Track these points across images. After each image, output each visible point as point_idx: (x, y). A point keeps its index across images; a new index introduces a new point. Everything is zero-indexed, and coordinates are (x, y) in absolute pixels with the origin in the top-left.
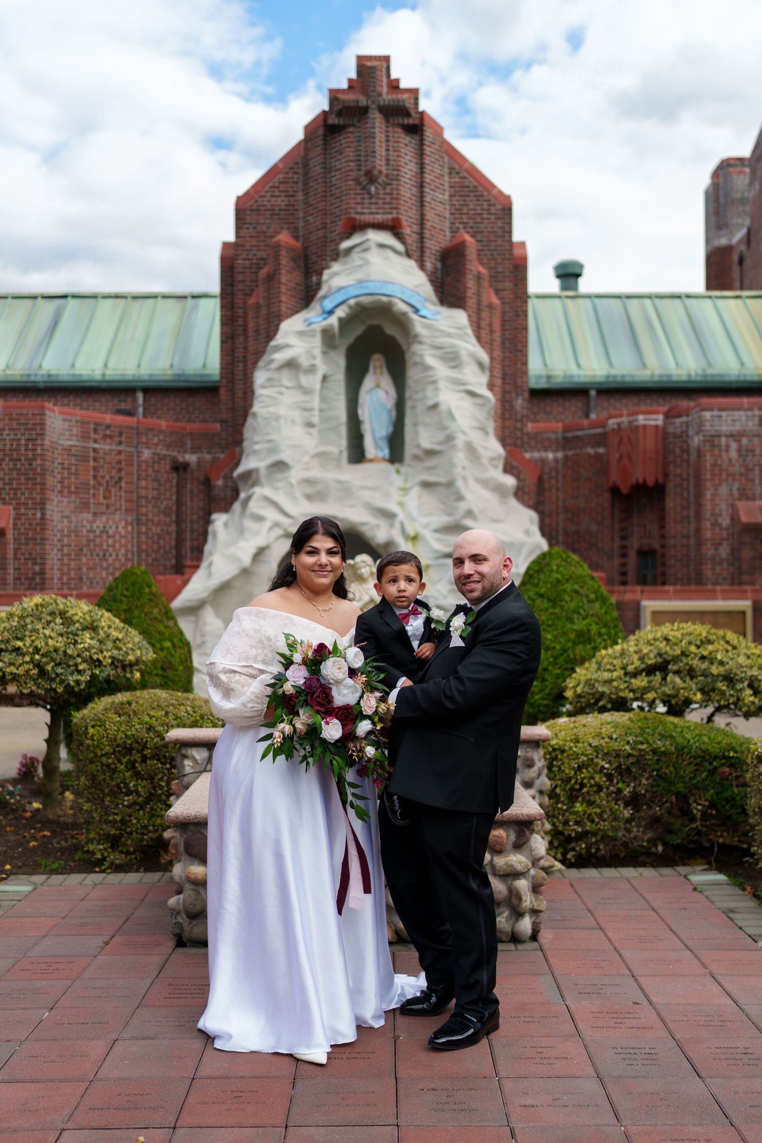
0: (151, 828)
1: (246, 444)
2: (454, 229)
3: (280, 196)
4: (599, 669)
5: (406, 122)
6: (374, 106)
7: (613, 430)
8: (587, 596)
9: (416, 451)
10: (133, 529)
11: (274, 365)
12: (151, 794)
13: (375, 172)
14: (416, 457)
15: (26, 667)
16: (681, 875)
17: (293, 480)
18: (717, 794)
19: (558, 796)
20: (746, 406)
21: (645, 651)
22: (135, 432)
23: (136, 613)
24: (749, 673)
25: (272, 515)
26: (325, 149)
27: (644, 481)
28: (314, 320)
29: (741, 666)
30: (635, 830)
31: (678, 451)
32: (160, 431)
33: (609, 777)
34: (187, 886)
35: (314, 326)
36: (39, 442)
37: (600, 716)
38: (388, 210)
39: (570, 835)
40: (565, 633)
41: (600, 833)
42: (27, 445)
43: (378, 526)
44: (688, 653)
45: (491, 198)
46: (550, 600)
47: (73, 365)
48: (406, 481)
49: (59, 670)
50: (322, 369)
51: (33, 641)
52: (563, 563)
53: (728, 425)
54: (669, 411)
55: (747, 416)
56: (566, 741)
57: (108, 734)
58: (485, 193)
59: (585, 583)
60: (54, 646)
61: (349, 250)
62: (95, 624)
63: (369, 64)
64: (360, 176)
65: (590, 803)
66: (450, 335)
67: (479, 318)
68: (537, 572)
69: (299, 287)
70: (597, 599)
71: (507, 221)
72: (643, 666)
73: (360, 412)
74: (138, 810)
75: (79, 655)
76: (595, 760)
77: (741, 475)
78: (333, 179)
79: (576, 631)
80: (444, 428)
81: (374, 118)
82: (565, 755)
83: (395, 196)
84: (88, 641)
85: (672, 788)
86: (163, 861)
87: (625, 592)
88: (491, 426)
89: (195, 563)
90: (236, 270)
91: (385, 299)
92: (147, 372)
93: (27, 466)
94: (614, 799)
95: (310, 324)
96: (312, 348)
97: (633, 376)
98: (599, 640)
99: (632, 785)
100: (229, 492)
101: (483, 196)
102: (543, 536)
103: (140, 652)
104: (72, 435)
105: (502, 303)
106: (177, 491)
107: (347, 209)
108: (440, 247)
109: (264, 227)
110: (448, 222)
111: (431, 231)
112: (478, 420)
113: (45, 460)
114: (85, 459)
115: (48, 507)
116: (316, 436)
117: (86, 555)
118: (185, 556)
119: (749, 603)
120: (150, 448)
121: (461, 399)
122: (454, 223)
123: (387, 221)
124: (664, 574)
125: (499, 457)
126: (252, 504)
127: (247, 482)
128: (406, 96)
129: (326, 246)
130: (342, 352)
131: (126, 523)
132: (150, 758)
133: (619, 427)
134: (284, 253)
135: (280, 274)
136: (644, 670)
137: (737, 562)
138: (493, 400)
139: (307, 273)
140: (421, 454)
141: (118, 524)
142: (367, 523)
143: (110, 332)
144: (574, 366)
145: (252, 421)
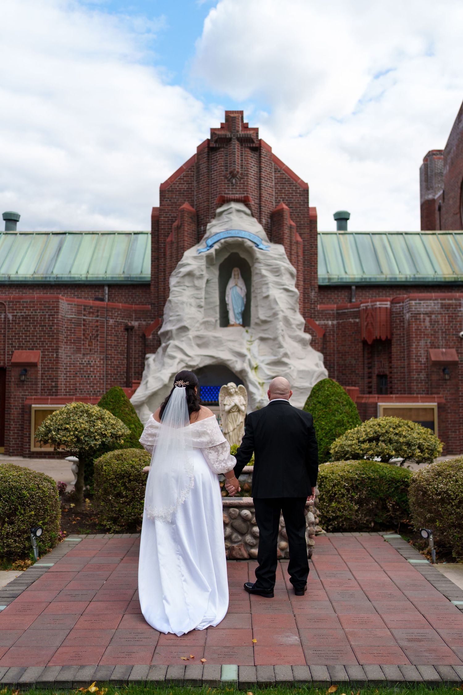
0: (133, 514)
1: (165, 316)
2: (278, 201)
3: (184, 184)
4: (346, 439)
5: (251, 145)
6: (234, 138)
7: (363, 309)
8: (342, 403)
9: (257, 321)
10: (104, 362)
11: (180, 275)
12: (133, 498)
13: (235, 172)
14: (257, 324)
15: (71, 437)
16: (380, 535)
17: (191, 337)
18: (399, 499)
19: (324, 499)
20: (434, 298)
21: (368, 430)
22: (105, 310)
23: (117, 410)
24: (418, 442)
25: (179, 356)
26: (208, 159)
27: (380, 337)
28: (202, 250)
29: (415, 438)
30: (360, 515)
31: (398, 321)
32: (119, 309)
33: (348, 490)
35: (202, 254)
36: (56, 316)
37: (345, 462)
38: (242, 192)
39: (330, 518)
40: (331, 421)
41: (344, 517)
42: (49, 318)
43: (236, 361)
44: (389, 432)
45: (298, 185)
46: (324, 405)
47: (70, 272)
48: (251, 337)
49: (87, 439)
50: (206, 276)
51: (74, 425)
52: (331, 386)
53: (424, 308)
54: (393, 300)
55: (434, 303)
56: (328, 473)
57: (113, 469)
58: (294, 182)
59: (341, 396)
60: (84, 427)
61: (221, 213)
62: (103, 417)
63: (232, 115)
64: (227, 174)
65: (339, 502)
66: (275, 259)
67: (291, 249)
68: (318, 390)
69: (194, 232)
70: (347, 404)
71: (306, 197)
72: (367, 438)
73: (227, 299)
74: (127, 505)
75: (96, 432)
76: (341, 482)
77: (432, 335)
78: (213, 175)
79: (337, 420)
80: (273, 309)
81: (235, 144)
82: (327, 480)
83: (246, 184)
84: (100, 425)
85: (378, 496)
86: (138, 530)
87: (369, 397)
88: (297, 307)
89: (137, 381)
90: (160, 223)
91: (240, 239)
92: (110, 276)
93: (49, 329)
94: (350, 500)
95: (200, 253)
96: (202, 265)
97: (376, 278)
98: (348, 425)
99: (359, 494)
100: (155, 342)
101: (293, 183)
102: (326, 367)
103: (123, 430)
104: (73, 312)
105: (304, 241)
106: (127, 341)
107: (220, 191)
108: (270, 211)
109: (176, 200)
110: (274, 197)
111: (265, 202)
112: (290, 304)
113: (58, 326)
114: (79, 325)
115: (60, 351)
116: (203, 312)
117: (79, 377)
118: (132, 377)
119: (436, 404)
120: (113, 319)
121: (281, 293)
122: (277, 198)
123: (242, 198)
124: (391, 388)
125: (302, 324)
126: (169, 350)
127: (165, 337)
128: (251, 132)
129: (209, 211)
130: (217, 267)
131: (100, 359)
132: (133, 481)
133: (366, 308)
134: (186, 215)
135: (184, 226)
136: (368, 440)
137: (430, 382)
138: (299, 293)
139: (198, 225)
140: (260, 322)
141: (96, 360)
142: (230, 360)
143: (90, 253)
144: (343, 272)
145: (169, 304)
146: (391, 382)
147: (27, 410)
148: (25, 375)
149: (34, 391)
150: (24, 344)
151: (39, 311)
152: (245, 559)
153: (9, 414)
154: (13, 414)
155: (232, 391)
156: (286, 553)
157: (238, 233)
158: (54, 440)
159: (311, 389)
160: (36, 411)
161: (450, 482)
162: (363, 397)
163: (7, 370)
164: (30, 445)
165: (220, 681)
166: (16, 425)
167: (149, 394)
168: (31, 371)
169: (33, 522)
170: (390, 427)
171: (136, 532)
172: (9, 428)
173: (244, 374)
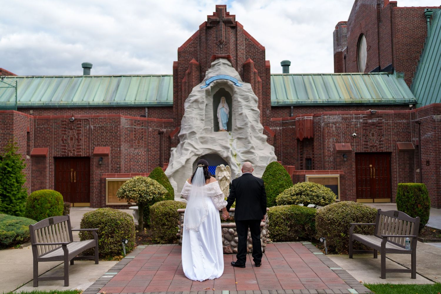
1: (182, 126)
2: (247, 58)
3: (192, 48)
4: (284, 194)
5: (231, 25)
6: (221, 21)
7: (297, 121)
8: (283, 175)
9: (235, 128)
10: (146, 153)
11: (191, 102)
12: (171, 226)
13: (222, 41)
14: (235, 130)
15: (137, 195)
16: (301, 243)
17: (197, 137)
18: (311, 225)
19: (272, 225)
20: (337, 114)
21: (296, 189)
22: (147, 122)
24: (323, 195)
25: (191, 149)
26: (206, 33)
27: (307, 137)
28: (203, 87)
29: (321, 193)
30: (291, 233)
31: (317, 127)
32: (155, 122)
33: (284, 220)
35: (203, 89)
36: (119, 127)
37: (283, 206)
38: (226, 53)
39: (275, 235)
40: (277, 185)
41: (282, 234)
42: (115, 128)
43: (224, 151)
44: (307, 190)
45: (259, 48)
46: (273, 176)
47: (125, 100)
48: (232, 137)
49: (145, 195)
50: (206, 102)
51: (138, 188)
53: (332, 120)
54: (314, 115)
55: (338, 117)
56: (274, 212)
57: (160, 211)
59: (282, 171)
60: (144, 189)
61: (214, 65)
62: (153, 184)
63: (220, 8)
64: (217, 42)
65: (280, 227)
66: (246, 92)
67: (255, 86)
68: (269, 168)
69: (198, 76)
70: (285, 175)
71: (263, 55)
73: (218, 115)
74: (168, 230)
75: (150, 192)
76: (281, 216)
77: (336, 135)
78: (209, 43)
79: (280, 184)
80: (245, 121)
81: (222, 25)
82: (273, 215)
83: (228, 48)
84: (152, 188)
85: (300, 223)
87: (301, 172)
88: (259, 119)
89: (166, 164)
90: (178, 71)
91: (225, 80)
92: (149, 102)
93: (115, 134)
94: (285, 226)
96: (203, 96)
97: (305, 102)
98: (286, 187)
99: (290, 222)
100: (176, 141)
101: (256, 47)
102: (276, 155)
103: (164, 191)
104: (128, 124)
105: (262, 81)
106: (160, 141)
107: (213, 52)
108: (242, 63)
109: (187, 57)
110: (245, 55)
111: (239, 58)
112: (255, 118)
113: (120, 132)
114: (132, 131)
115: (121, 147)
116: (204, 123)
117: (132, 161)
118: (163, 161)
119: (339, 175)
120: (152, 127)
121: (249, 112)
122: (247, 56)
123: (226, 56)
124: (314, 166)
125: (262, 129)
126: (184, 145)
127: (182, 138)
128: (231, 17)
129: (207, 64)
130: (212, 96)
131: (144, 151)
132: (171, 217)
133: (299, 120)
134: (193, 66)
135: (192, 73)
136: (296, 194)
137: (335, 162)
138: (260, 112)
139: (201, 72)
140: (237, 129)
141: (142, 151)
142: (221, 151)
143: (136, 88)
144: (286, 99)
145: (184, 119)
146: (314, 163)
147: (103, 181)
148: (102, 161)
149: (107, 170)
150: (100, 143)
151: (109, 124)
152: (231, 253)
153: (93, 183)
154: (95, 184)
155: (223, 169)
156: (252, 250)
157: (224, 77)
158: (127, 196)
159: (266, 167)
160: (108, 182)
161: (335, 214)
162: (297, 172)
163: (91, 158)
164: (105, 202)
166: (97, 190)
167: (174, 171)
168: (105, 159)
169: (123, 237)
170: (308, 187)
171: (173, 243)
172: (92, 192)
173: (228, 159)
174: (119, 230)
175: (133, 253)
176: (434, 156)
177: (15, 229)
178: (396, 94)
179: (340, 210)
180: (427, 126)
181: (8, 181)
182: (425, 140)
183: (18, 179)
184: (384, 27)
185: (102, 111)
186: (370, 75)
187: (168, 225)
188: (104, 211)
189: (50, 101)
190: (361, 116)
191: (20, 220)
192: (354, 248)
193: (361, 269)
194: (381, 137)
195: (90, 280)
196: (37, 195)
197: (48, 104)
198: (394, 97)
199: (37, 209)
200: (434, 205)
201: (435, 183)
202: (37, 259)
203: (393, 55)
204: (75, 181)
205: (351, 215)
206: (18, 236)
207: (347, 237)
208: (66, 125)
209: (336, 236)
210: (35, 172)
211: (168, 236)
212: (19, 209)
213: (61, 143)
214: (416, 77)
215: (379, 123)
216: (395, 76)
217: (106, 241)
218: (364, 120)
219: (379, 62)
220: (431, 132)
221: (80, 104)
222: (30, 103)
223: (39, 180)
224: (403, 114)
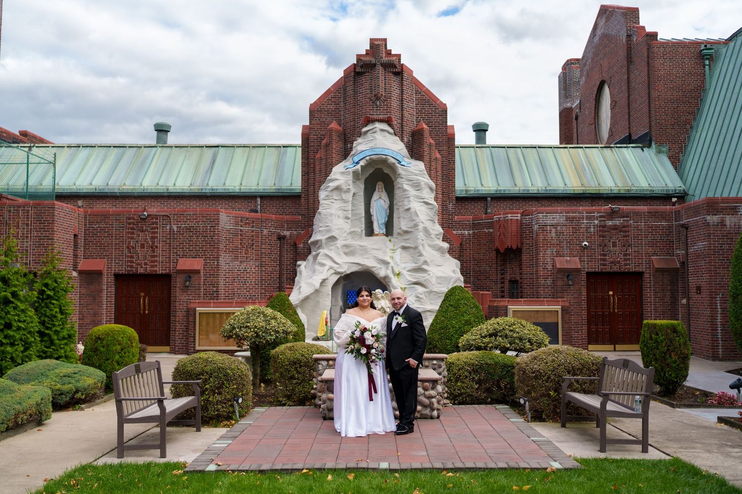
1: (314, 227)
2: (418, 121)
3: (332, 104)
4: (471, 335)
5: (394, 70)
6: (378, 63)
7: (497, 221)
8: (470, 306)
9: (399, 231)
10: (258, 269)
11: (329, 189)
13: (379, 95)
14: (399, 234)
15: (252, 333)
16: (493, 406)
17: (339, 246)
19: (452, 380)
20: (559, 211)
21: (489, 328)
22: (260, 221)
25: (329, 263)
26: (354, 83)
27: (511, 246)
28: (349, 167)
29: (526, 334)
30: (479, 393)
31: (527, 232)
32: (272, 220)
33: (470, 373)
34: (327, 401)
35: (349, 170)
36: (216, 228)
37: (469, 352)
38: (385, 113)
39: (456, 395)
40: (460, 321)
41: (467, 394)
42: (211, 229)
43: (381, 268)
44: (505, 329)
45: (437, 106)
46: (455, 307)
47: (224, 184)
48: (394, 246)
50: (353, 190)
51: (254, 324)
53: (550, 221)
54: (523, 212)
55: (560, 216)
56: (455, 361)
57: (287, 358)
58: (434, 103)
59: (469, 300)
60: (262, 325)
61: (366, 132)
62: (275, 317)
63: (376, 43)
64: (372, 97)
65: (463, 382)
66: (415, 175)
67: (430, 166)
68: (450, 295)
69: (341, 150)
70: (474, 307)
71: (445, 116)
73: (371, 210)
75: (271, 329)
76: (465, 367)
77: (557, 244)
78: (359, 97)
79: (465, 320)
80: (414, 220)
81: (379, 69)
82: (454, 365)
83: (389, 106)
84: (274, 323)
85: (493, 378)
87: (501, 301)
88: (436, 218)
89: (291, 287)
90: (310, 140)
91: (384, 157)
92: (262, 188)
93: (210, 240)
94: (472, 381)
95: (347, 169)
96: (348, 180)
97: (509, 190)
98: (474, 324)
99: (478, 376)
100: (306, 250)
101: (432, 104)
102: (462, 273)
103: (292, 328)
104: (231, 223)
105: (442, 157)
106: (280, 249)
107: (365, 112)
108: (411, 130)
109: (324, 120)
110: (415, 117)
111: (407, 122)
112: (430, 216)
113: (219, 236)
114: (236, 235)
115: (220, 259)
116: (350, 223)
117: (236, 282)
118: (284, 282)
119: (560, 307)
120: (267, 229)
121: (421, 206)
122: (418, 118)
123: (385, 118)
124: (521, 292)
125: (440, 234)
126: (319, 258)
127: (315, 246)
128: (394, 58)
129: (355, 130)
130: (363, 181)
131: (256, 266)
132: (303, 366)
133: (499, 220)
134: (334, 133)
135: (332, 144)
136: (489, 335)
137: (555, 287)
138: (437, 206)
139: (345, 143)
140: (402, 233)
141: (251, 266)
142: (375, 267)
143: (243, 166)
144: (479, 185)
145: (318, 216)
146: (521, 287)
147: (192, 313)
148: (189, 281)
149: (197, 296)
150: (188, 253)
151: (201, 223)
153: (175, 316)
154: (178, 316)
155: (380, 296)
157: (382, 151)
158: (237, 336)
159: (445, 294)
160: (200, 314)
161: (542, 364)
162: (495, 301)
163: (172, 276)
164: (195, 344)
165: (378, 469)
166: (181, 326)
167: (302, 298)
168: (194, 277)
169: (235, 394)
170: (506, 325)
171: (305, 406)
172: (174, 329)
173: (387, 280)
174: (229, 384)
175: (248, 417)
176: (707, 279)
177: (74, 382)
178: (653, 179)
179: (550, 358)
180: (698, 232)
181: (48, 310)
182: (695, 254)
183: (63, 308)
184: (638, 73)
185: (188, 202)
186: (613, 149)
187: (298, 379)
188: (207, 357)
189: (106, 185)
190: (596, 214)
191: (79, 369)
192: (569, 413)
193: (575, 441)
194: (627, 248)
195: (195, 451)
196: (100, 333)
197: (103, 189)
198: (651, 184)
199: (101, 353)
200: (707, 356)
201: (708, 322)
202: (122, 420)
203: (650, 117)
204: (147, 312)
205: (566, 365)
206: (78, 393)
207: (559, 397)
208: (134, 224)
209: (543, 395)
210: (86, 297)
211: (298, 395)
212: (63, 355)
213: (126, 251)
214: (687, 153)
215: (624, 227)
216: (654, 151)
217: (210, 399)
218: (600, 221)
219: (629, 128)
220: (703, 242)
221: (154, 191)
222: (74, 187)
223: (91, 309)
224: (661, 212)
